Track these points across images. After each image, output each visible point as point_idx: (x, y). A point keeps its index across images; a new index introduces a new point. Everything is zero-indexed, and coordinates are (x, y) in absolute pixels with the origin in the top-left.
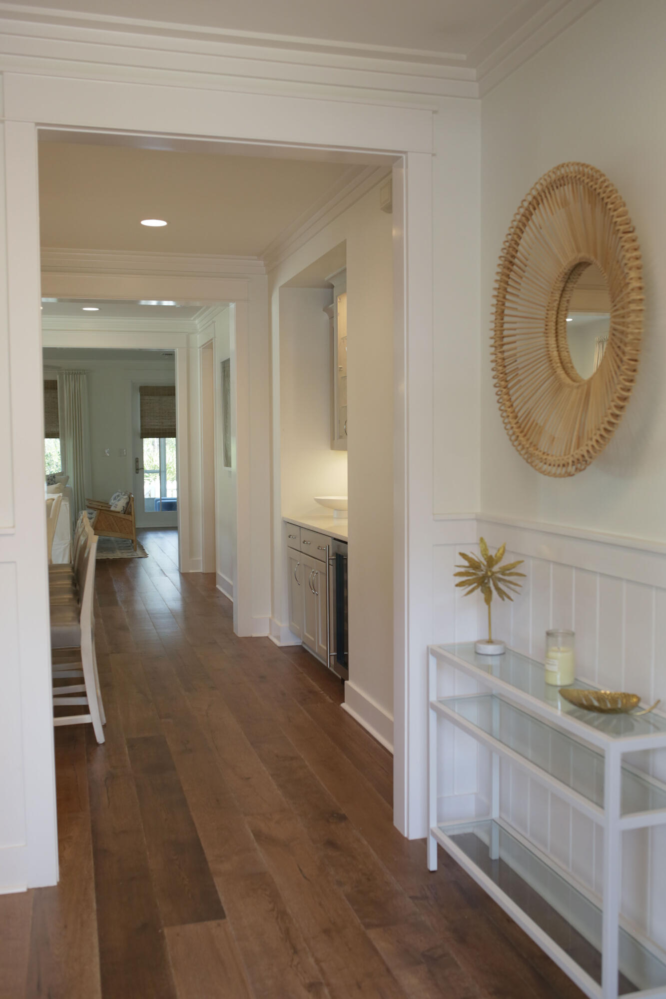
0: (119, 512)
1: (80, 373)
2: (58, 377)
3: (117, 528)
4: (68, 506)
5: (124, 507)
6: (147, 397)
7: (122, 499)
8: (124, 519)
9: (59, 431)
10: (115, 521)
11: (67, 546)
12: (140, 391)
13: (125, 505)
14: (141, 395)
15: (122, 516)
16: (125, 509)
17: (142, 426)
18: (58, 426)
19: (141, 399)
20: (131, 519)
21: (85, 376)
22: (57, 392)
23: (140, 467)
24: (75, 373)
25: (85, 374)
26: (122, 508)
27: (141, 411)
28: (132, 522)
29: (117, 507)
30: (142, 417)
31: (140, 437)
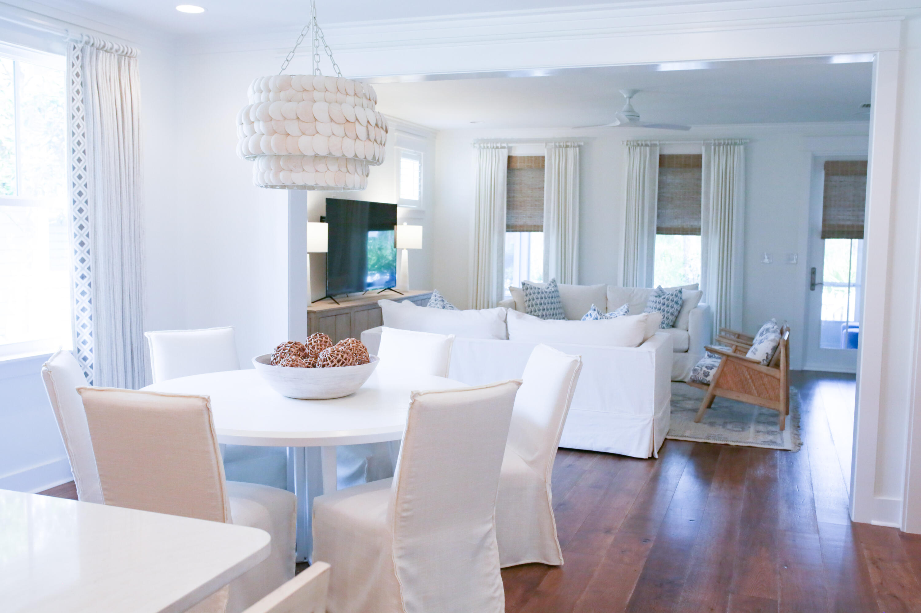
0: (758, 363)
1: (735, 144)
2: (703, 149)
3: (754, 388)
4: (654, 355)
5: (767, 353)
6: (836, 178)
7: (765, 341)
8: (767, 375)
9: (700, 226)
10: (751, 377)
11: (649, 423)
12: (825, 169)
13: (770, 352)
14: (827, 175)
15: (764, 369)
16: (770, 357)
17: (824, 220)
18: (700, 218)
19: (826, 181)
20: (778, 376)
21: (742, 147)
22: (701, 171)
23: (817, 281)
24: (728, 144)
25: (742, 144)
26: (766, 355)
27: (825, 198)
28: (779, 380)
29: (757, 353)
30: (825, 207)
31: (820, 236)
